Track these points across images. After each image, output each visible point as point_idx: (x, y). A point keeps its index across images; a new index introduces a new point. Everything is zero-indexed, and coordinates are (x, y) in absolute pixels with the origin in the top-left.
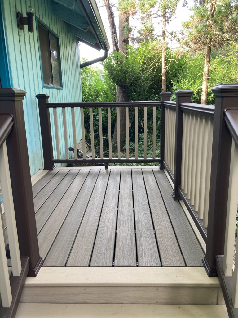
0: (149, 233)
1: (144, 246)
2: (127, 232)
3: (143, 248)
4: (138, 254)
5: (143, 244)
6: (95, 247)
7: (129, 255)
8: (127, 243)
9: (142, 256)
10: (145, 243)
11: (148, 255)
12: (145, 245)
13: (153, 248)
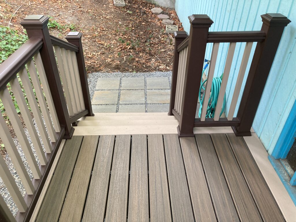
0: (98, 167)
1: (108, 152)
2: (119, 169)
3: (108, 150)
4: (113, 144)
5: (107, 154)
6: (146, 149)
7: (120, 142)
8: (120, 155)
9: (111, 142)
10: (105, 155)
11: (106, 144)
12: (106, 152)
13: (100, 149)
